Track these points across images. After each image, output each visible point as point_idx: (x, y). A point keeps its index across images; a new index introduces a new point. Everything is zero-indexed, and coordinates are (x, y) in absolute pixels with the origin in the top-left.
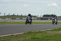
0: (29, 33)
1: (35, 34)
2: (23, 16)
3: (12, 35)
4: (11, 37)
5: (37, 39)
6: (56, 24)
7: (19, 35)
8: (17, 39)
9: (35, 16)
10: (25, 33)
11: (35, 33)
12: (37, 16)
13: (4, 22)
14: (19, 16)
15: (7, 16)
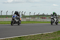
0: (59, 32)
3: (42, 34)
4: (42, 36)
6: (57, 24)
7: (49, 34)
8: (47, 38)
13: (34, 21)
15: (37, 15)
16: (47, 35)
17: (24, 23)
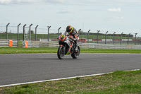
0: (118, 74)
1: (130, 76)
2: (101, 34)
3: (77, 79)
5: (136, 87)
7: (93, 77)
8: (88, 87)
9: (130, 36)
10: (106, 75)
11: (131, 74)
12: (134, 35)
14: (91, 34)
16: (88, 81)
17: (36, 51)
